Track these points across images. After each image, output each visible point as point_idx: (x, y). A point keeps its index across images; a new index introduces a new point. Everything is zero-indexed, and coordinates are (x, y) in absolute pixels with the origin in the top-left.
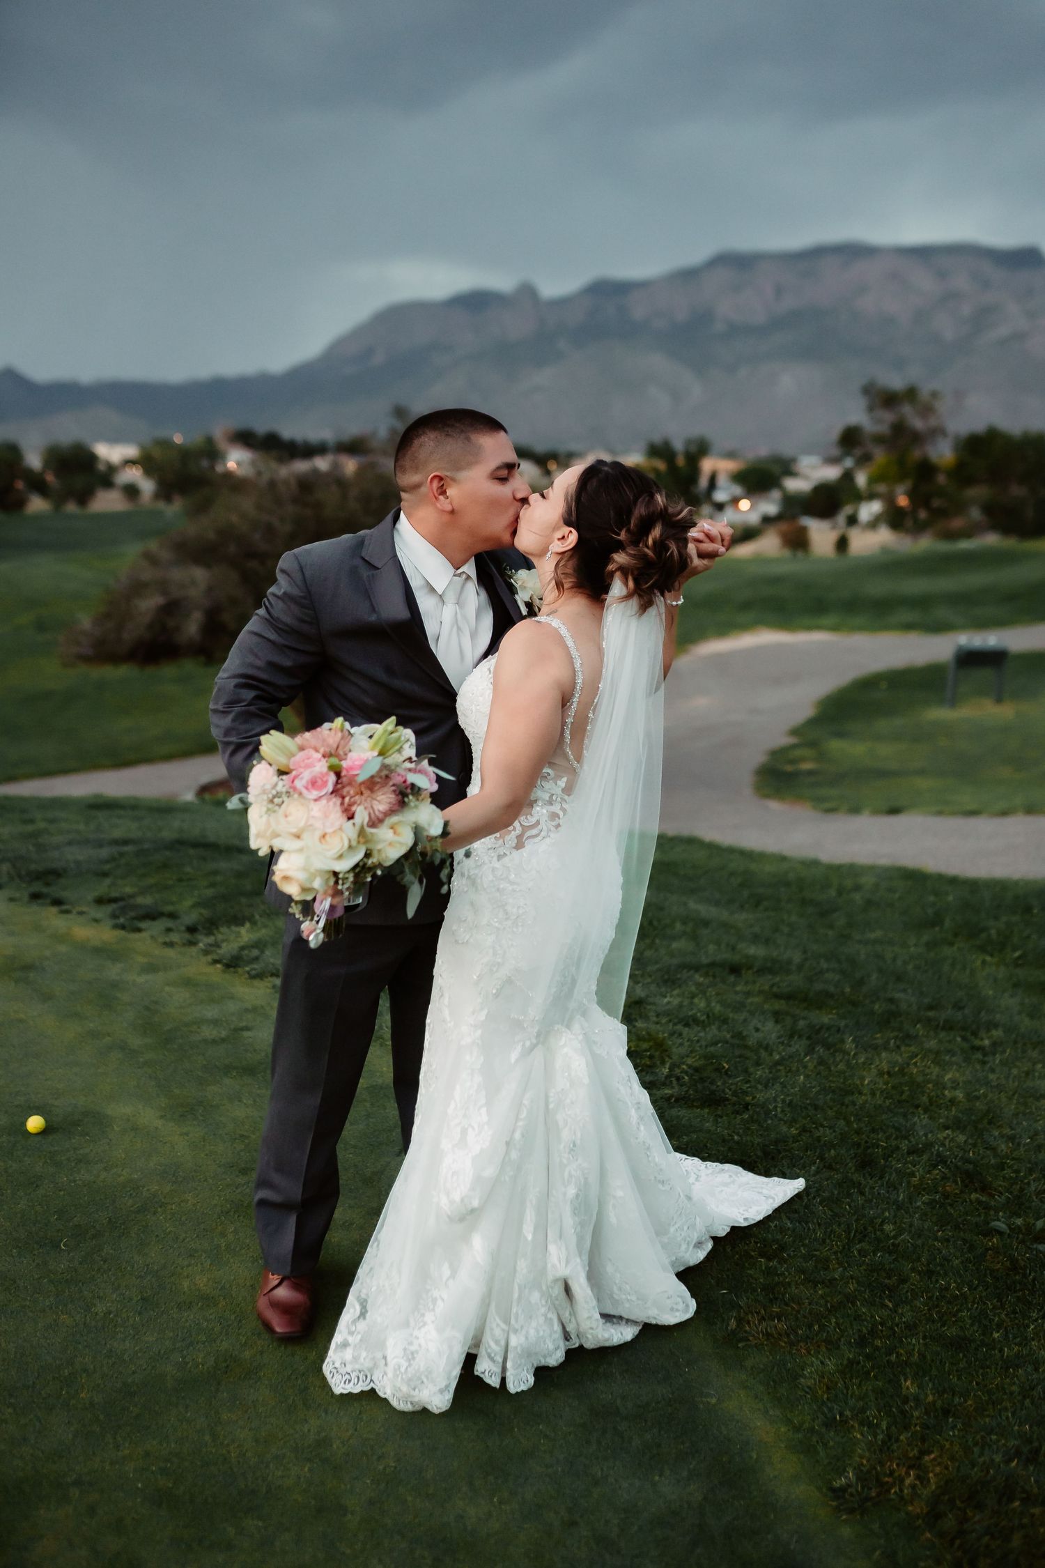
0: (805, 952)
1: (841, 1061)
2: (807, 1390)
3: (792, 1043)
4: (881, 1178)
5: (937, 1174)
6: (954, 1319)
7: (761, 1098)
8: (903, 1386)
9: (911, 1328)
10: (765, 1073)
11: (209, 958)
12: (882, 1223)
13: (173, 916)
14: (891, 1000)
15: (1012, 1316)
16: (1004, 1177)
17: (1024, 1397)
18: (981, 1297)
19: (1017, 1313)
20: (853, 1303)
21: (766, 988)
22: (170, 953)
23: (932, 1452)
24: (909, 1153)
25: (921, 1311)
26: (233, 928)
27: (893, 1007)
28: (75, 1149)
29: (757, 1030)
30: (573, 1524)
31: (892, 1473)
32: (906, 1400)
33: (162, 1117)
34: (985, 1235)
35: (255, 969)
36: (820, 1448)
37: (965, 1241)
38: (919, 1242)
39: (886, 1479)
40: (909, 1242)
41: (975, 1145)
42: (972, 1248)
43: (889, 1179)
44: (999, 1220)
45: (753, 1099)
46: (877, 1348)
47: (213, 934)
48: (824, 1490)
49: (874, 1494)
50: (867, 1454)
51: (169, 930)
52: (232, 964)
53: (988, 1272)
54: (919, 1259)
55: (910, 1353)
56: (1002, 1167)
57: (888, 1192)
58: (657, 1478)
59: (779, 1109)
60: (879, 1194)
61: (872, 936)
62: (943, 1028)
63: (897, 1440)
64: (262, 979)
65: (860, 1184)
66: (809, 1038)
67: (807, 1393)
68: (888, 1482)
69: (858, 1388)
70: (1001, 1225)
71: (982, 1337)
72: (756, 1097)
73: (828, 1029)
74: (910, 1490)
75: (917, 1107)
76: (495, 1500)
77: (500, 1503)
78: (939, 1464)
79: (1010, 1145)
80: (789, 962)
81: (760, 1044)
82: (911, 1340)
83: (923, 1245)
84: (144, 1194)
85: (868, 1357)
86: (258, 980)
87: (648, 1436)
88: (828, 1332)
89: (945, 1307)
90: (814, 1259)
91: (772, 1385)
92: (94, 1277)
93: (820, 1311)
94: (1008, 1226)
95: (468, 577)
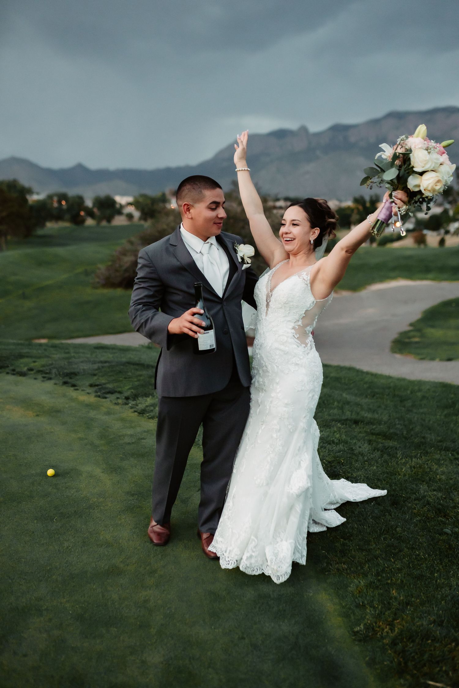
0: (390, 416)
1: (394, 461)
2: (350, 592)
3: (374, 453)
4: (401, 509)
5: (426, 509)
6: (419, 567)
7: (355, 475)
8: (391, 592)
9: (400, 570)
10: (359, 465)
11: (133, 410)
12: (397, 527)
13: (120, 392)
14: (424, 438)
15: (445, 567)
16: (455, 512)
17: (442, 600)
18: (432, 559)
19: (447, 566)
20: (377, 559)
21: (369, 430)
22: (117, 407)
23: (398, 619)
24: (415, 500)
25: (406, 564)
26: (145, 398)
27: (423, 440)
28: (66, 483)
29: (360, 447)
30: (243, 638)
31: (379, 627)
32: (391, 598)
33: (103, 472)
34: (440, 534)
35: (151, 415)
36: (352, 615)
37: (430, 536)
39: (377, 629)
40: (406, 535)
41: (445, 498)
42: (433, 539)
43: (404, 510)
44: (448, 529)
45: (351, 475)
46: (384, 577)
47: (136, 400)
48: (350, 632)
49: (370, 634)
50: (371, 619)
51: (118, 398)
52: (142, 413)
53: (438, 549)
54: (409, 543)
55: (397, 580)
56: (454, 507)
57: (402, 515)
58: (281, 623)
60: (398, 516)
61: (421, 411)
62: (444, 450)
63: (384, 614)
64: (153, 419)
65: (391, 511)
66: (382, 451)
67: (350, 593)
68: (377, 630)
69: (372, 593)
70: (448, 531)
71: (429, 575)
72: (353, 474)
73: (392, 448)
74: (386, 634)
75: (423, 481)
76: (213, 627)
77: (214, 628)
78: (401, 624)
80: (381, 420)
81: (360, 453)
82: (399, 575)
83: (412, 537)
84: (91, 502)
85: (379, 580)
86: (151, 419)
87: (281, 607)
88: (364, 570)
89: (416, 563)
90: (364, 540)
91: (337, 590)
92: (65, 533)
93: (362, 561)
94: (452, 531)
95: (212, 244)
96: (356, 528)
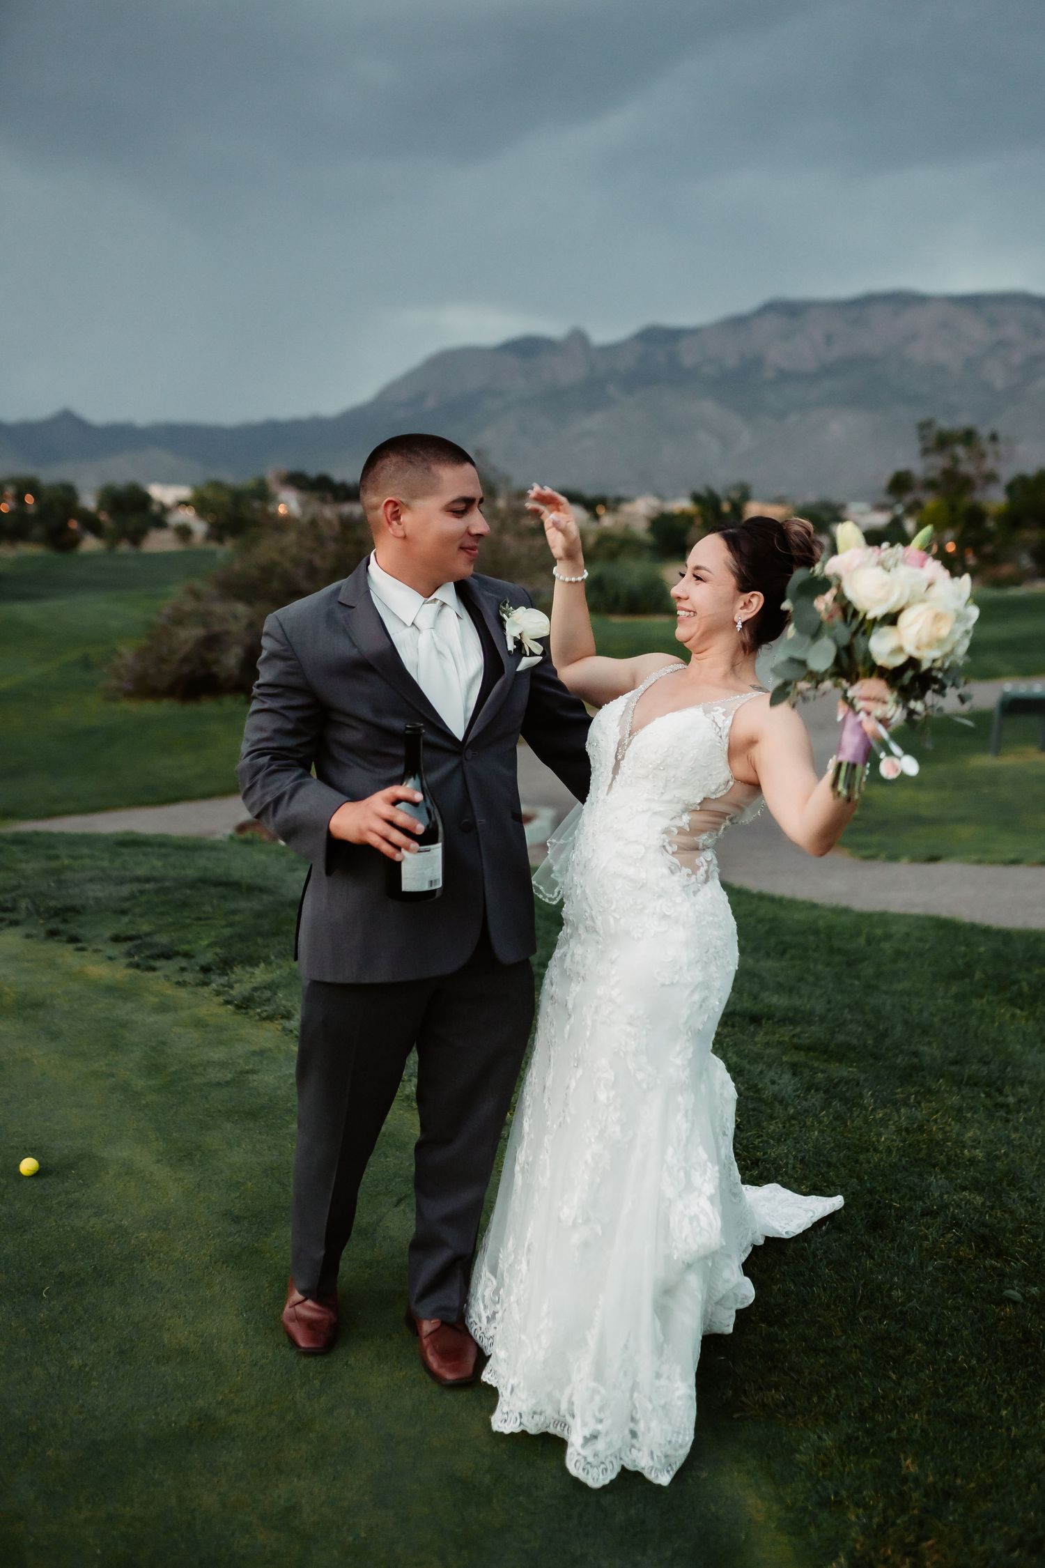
0: (829, 1002)
1: (858, 1116)
2: (802, 1466)
3: (809, 1097)
4: (892, 1240)
5: (952, 1238)
6: (960, 1394)
7: (772, 1154)
8: (903, 1466)
9: (914, 1403)
10: (779, 1128)
11: (221, 999)
12: (891, 1289)
13: (187, 955)
14: (916, 1054)
15: (1022, 1392)
16: (1021, 1242)
18: (990, 1371)
19: (1027, 1389)
20: (855, 1374)
21: (787, 1039)
22: (183, 993)
23: (930, 1538)
24: (924, 1214)
25: (926, 1385)
26: (249, 969)
27: (916, 1060)
28: (67, 1193)
29: (773, 1083)
32: (905, 1480)
33: (158, 1161)
34: (998, 1305)
35: (266, 1011)
36: (812, 1529)
37: (976, 1310)
38: (929, 1310)
40: (917, 1309)
41: (992, 1208)
42: (983, 1318)
43: (900, 1242)
44: (1014, 1289)
45: (764, 1155)
46: (878, 1424)
47: (227, 975)
50: (861, 1538)
51: (183, 969)
52: (244, 1005)
53: (999, 1344)
54: (926, 1329)
55: (912, 1430)
56: (1018, 1231)
57: (898, 1256)
58: (639, 1558)
59: (789, 1166)
60: (889, 1257)
61: (899, 987)
62: (967, 1084)
63: (894, 1524)
65: (870, 1246)
66: (826, 1092)
67: (801, 1469)
69: (855, 1466)
70: (1014, 1294)
71: (988, 1414)
72: (767, 1153)
73: (847, 1082)
75: (934, 1166)
78: (937, 1551)
79: (1030, 1208)
80: (811, 1013)
81: (775, 1097)
82: (914, 1415)
83: (932, 1313)
84: (133, 1241)
85: (868, 1432)
86: (268, 1022)
87: (633, 1512)
88: (827, 1404)
89: (951, 1381)
90: (817, 1325)
91: (766, 1459)
92: (73, 1326)
93: (820, 1381)
94: (1023, 1295)
95: (444, 604)
96: (792, 1292)
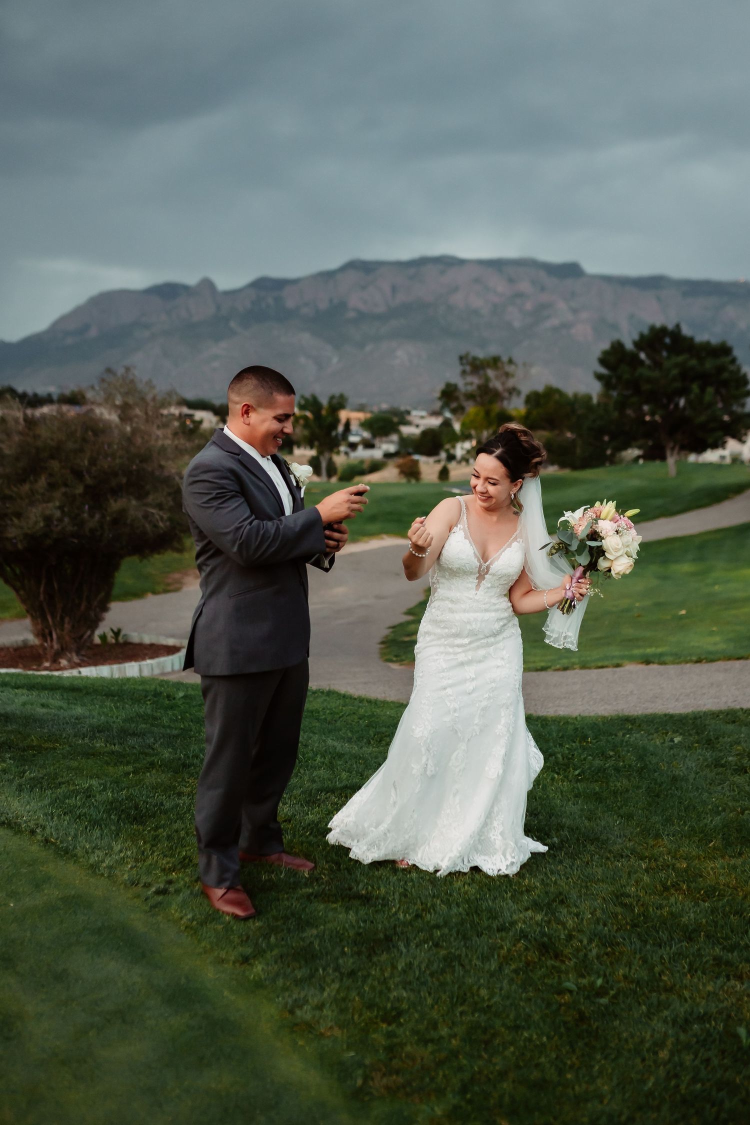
5: (521, 947)
9: (503, 1075)
12: (478, 989)
15: (581, 1059)
16: (572, 946)
18: (557, 1045)
19: (585, 1056)
20: (457, 1057)
24: (499, 930)
25: (511, 1060)
34: (559, 994)
37: (543, 1000)
38: (508, 1003)
40: (500, 1003)
41: (549, 922)
42: (549, 1005)
44: (569, 981)
46: (476, 1094)
53: (562, 1024)
54: (508, 1016)
56: (570, 938)
57: (482, 963)
70: (570, 985)
79: (576, 920)
82: (503, 1085)
83: (511, 1005)
85: (469, 1102)
88: (437, 1083)
90: (425, 1022)
93: (430, 1065)
94: (576, 985)
96: (404, 998)
